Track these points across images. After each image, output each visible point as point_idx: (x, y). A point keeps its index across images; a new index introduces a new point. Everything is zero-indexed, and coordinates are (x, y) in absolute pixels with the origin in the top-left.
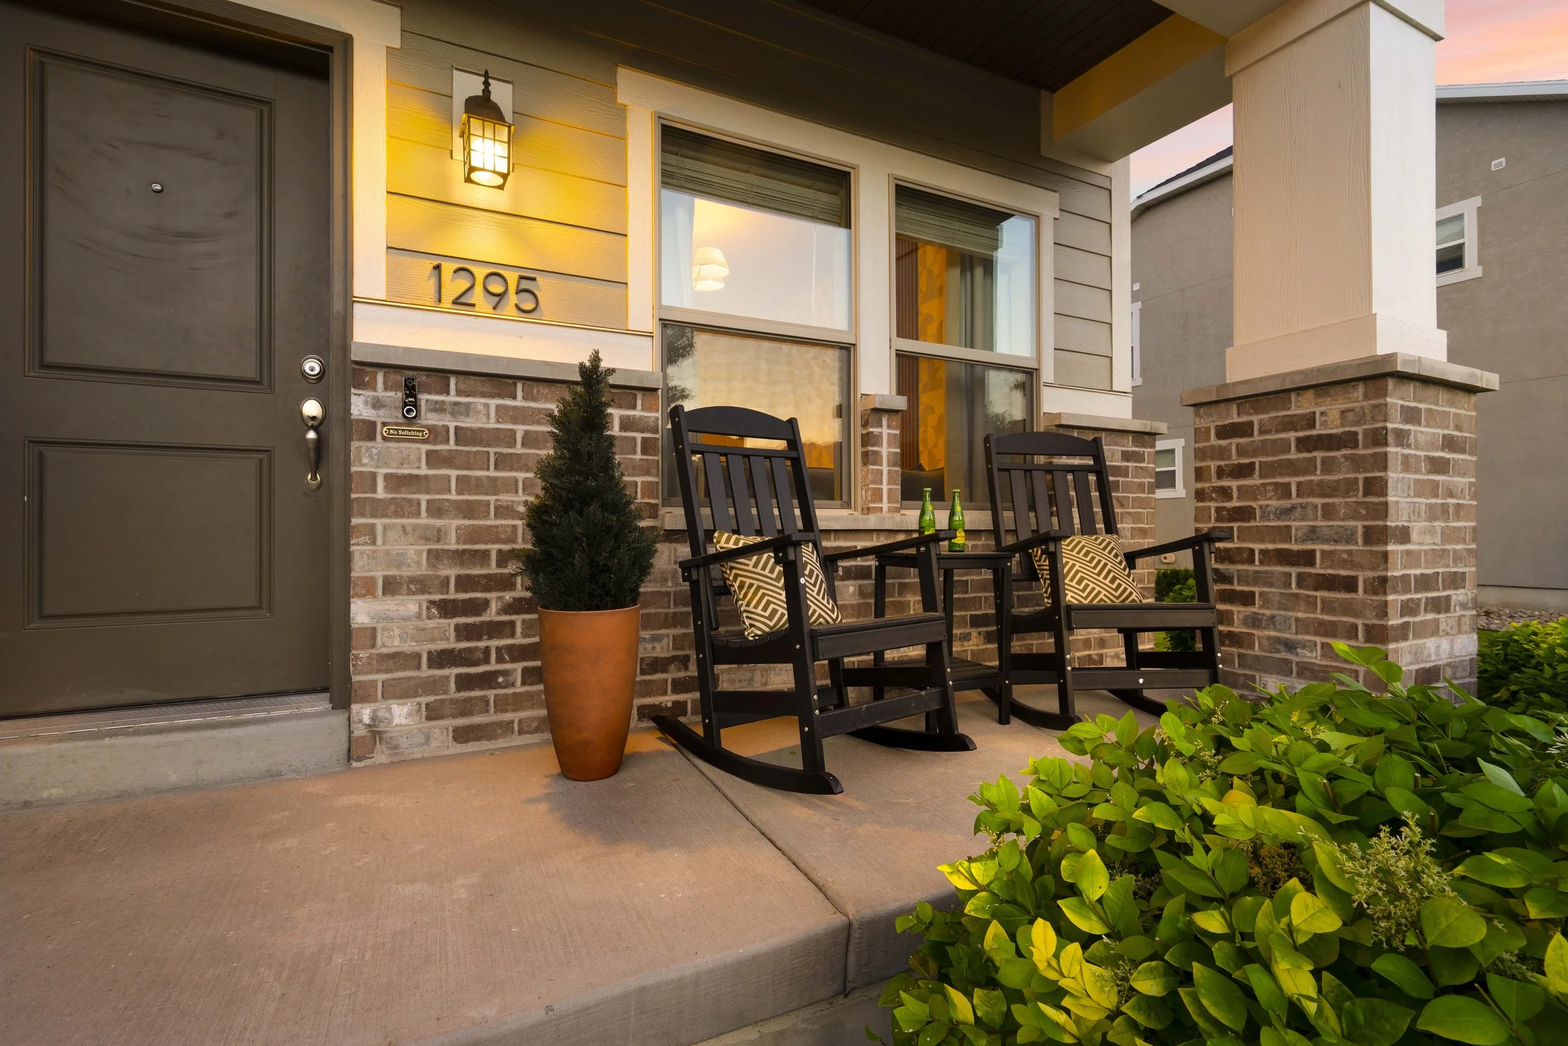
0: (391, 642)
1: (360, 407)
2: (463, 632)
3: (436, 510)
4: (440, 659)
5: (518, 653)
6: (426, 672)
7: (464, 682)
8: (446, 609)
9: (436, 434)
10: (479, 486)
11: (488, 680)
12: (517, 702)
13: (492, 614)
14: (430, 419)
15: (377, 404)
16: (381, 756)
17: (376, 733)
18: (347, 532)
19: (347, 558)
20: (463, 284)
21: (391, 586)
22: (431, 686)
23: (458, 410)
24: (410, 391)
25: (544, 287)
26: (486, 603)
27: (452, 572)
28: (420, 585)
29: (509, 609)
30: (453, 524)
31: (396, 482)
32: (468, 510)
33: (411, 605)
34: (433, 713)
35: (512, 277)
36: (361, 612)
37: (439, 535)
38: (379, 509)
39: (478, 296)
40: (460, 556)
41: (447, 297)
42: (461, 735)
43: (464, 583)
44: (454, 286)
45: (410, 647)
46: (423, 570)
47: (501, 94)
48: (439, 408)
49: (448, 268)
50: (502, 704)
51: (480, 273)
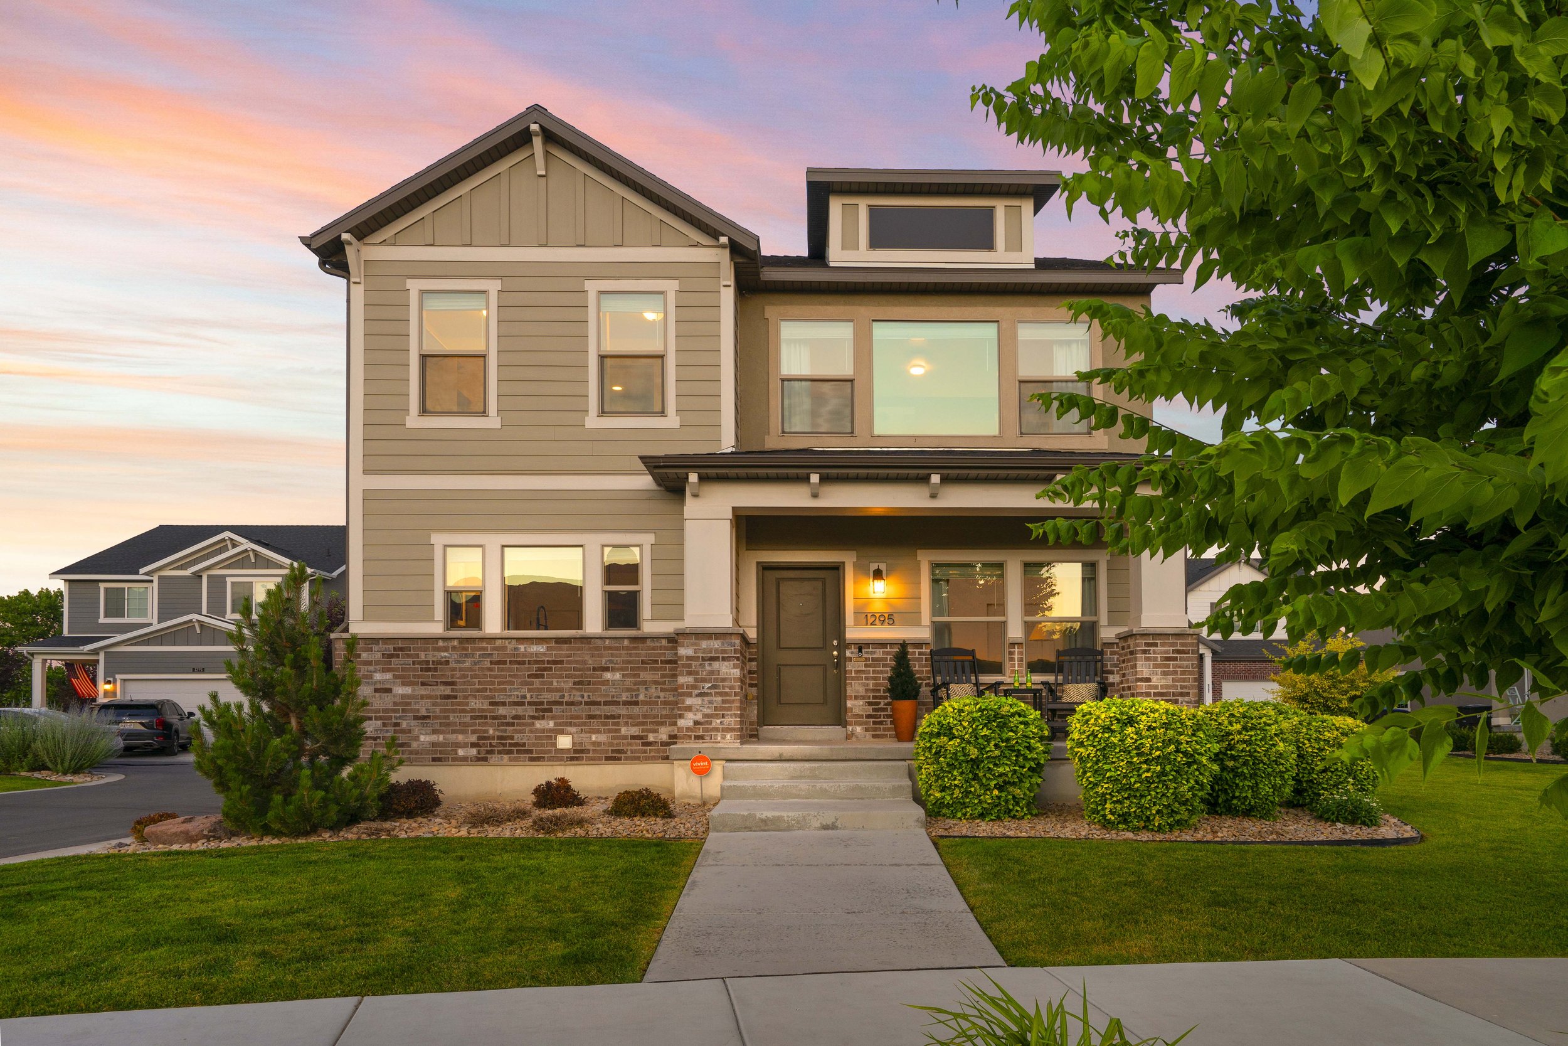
0: (856, 711)
1: (848, 654)
2: (874, 710)
3: (867, 678)
4: (868, 716)
5: (888, 716)
6: (865, 719)
7: (874, 723)
8: (870, 704)
9: (867, 659)
10: (878, 672)
11: (881, 723)
12: (889, 729)
13: (882, 706)
14: (865, 656)
15: (852, 653)
16: (854, 739)
17: (853, 734)
18: (846, 684)
19: (846, 690)
20: (873, 619)
21: (856, 698)
22: (866, 723)
23: (872, 653)
24: (860, 650)
25: (896, 617)
26: (880, 703)
27: (871, 695)
28: (863, 698)
29: (885, 704)
30: (871, 682)
31: (857, 672)
32: (875, 678)
33: (861, 703)
34: (867, 730)
35: (886, 615)
36: (849, 704)
37: (868, 685)
38: (853, 678)
39: (877, 622)
40: (873, 691)
41: (869, 622)
42: (874, 736)
43: (874, 697)
44: (871, 620)
45: (861, 713)
46: (864, 694)
47: (883, 567)
48: (867, 653)
49: (869, 615)
50: (884, 730)
51: (878, 615)
